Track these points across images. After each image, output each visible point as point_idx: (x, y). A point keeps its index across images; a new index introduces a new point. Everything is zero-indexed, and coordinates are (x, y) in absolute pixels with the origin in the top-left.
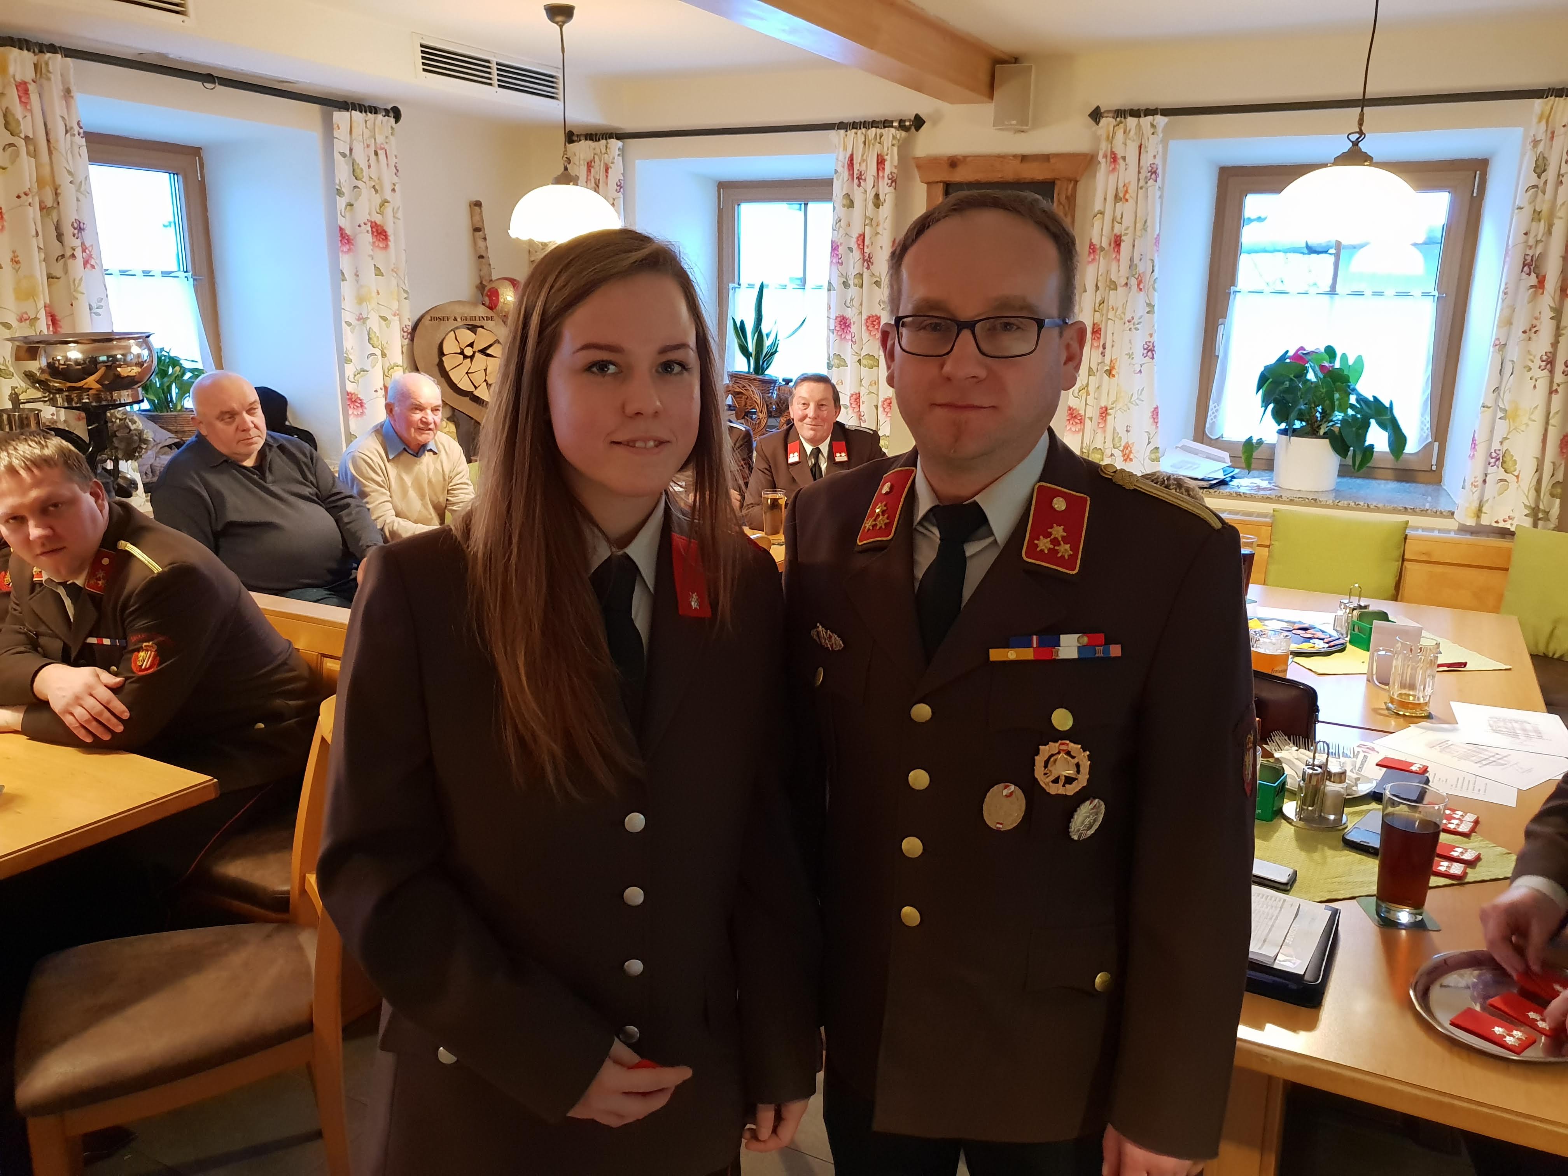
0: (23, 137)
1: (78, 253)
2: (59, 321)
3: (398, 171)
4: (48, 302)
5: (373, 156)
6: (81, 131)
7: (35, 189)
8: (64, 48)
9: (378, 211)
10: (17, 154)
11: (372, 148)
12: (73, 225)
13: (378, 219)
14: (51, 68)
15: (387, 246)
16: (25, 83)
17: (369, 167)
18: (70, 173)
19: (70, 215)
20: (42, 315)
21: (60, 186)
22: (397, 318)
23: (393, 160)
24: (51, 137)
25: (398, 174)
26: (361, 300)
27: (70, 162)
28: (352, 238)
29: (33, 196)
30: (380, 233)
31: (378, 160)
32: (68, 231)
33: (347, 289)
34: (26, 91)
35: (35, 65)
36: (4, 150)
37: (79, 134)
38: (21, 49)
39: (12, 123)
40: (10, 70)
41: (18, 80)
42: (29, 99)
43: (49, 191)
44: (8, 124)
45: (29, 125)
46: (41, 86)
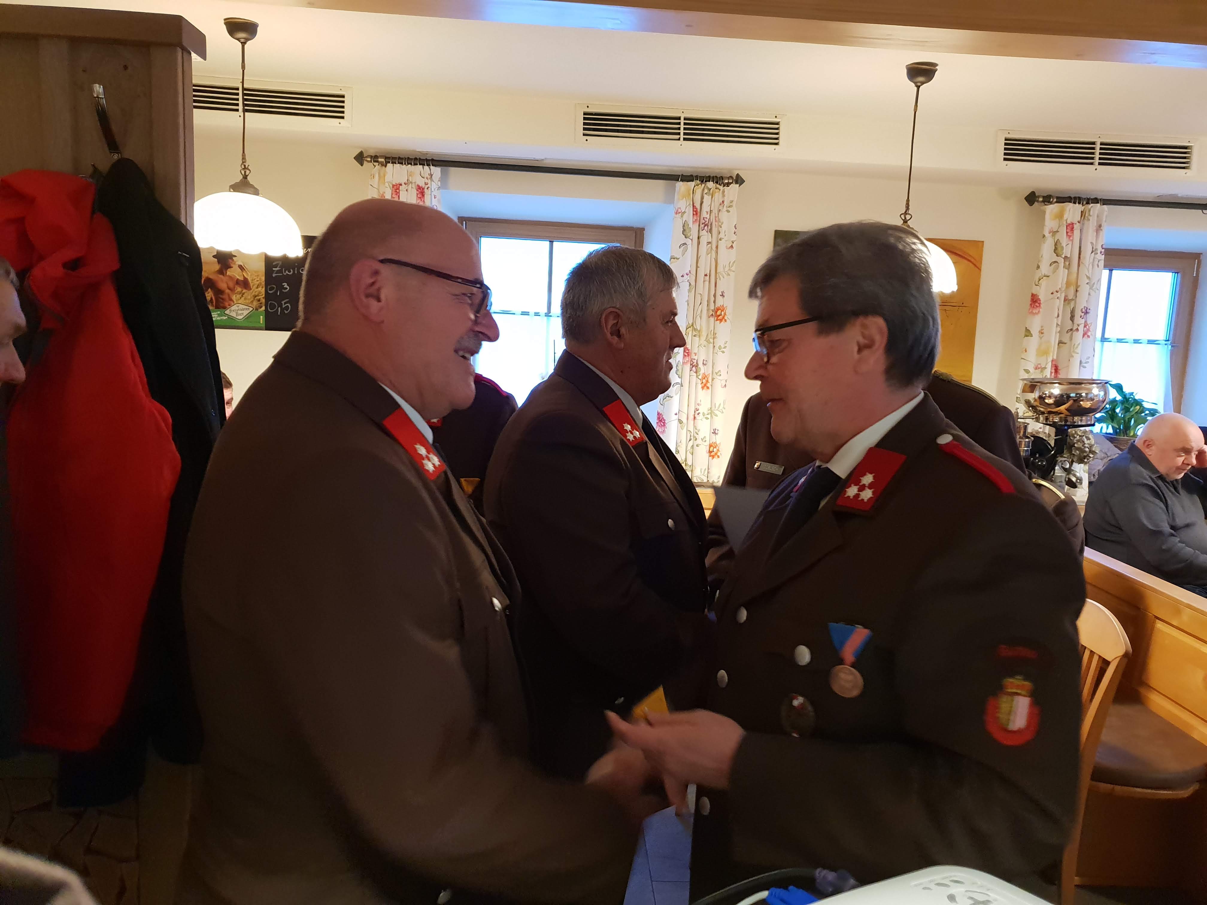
0: (1064, 257)
1: (1081, 328)
2: (1060, 370)
4: (1055, 358)
6: (1103, 250)
7: (1064, 288)
8: (1104, 200)
10: (1057, 268)
12: (1082, 310)
14: (1091, 214)
16: (1073, 224)
18: (1088, 278)
19: (1081, 303)
20: (1049, 365)
21: (1080, 286)
24: (1081, 256)
27: (1090, 272)
29: (1061, 293)
32: (1078, 313)
34: (1072, 229)
35: (1081, 212)
36: (1051, 265)
37: (1101, 252)
38: (1075, 203)
39: (1059, 249)
40: (1065, 217)
41: (1069, 222)
42: (1073, 233)
43: (1072, 290)
44: (1057, 250)
45: (1069, 249)
46: (1083, 224)
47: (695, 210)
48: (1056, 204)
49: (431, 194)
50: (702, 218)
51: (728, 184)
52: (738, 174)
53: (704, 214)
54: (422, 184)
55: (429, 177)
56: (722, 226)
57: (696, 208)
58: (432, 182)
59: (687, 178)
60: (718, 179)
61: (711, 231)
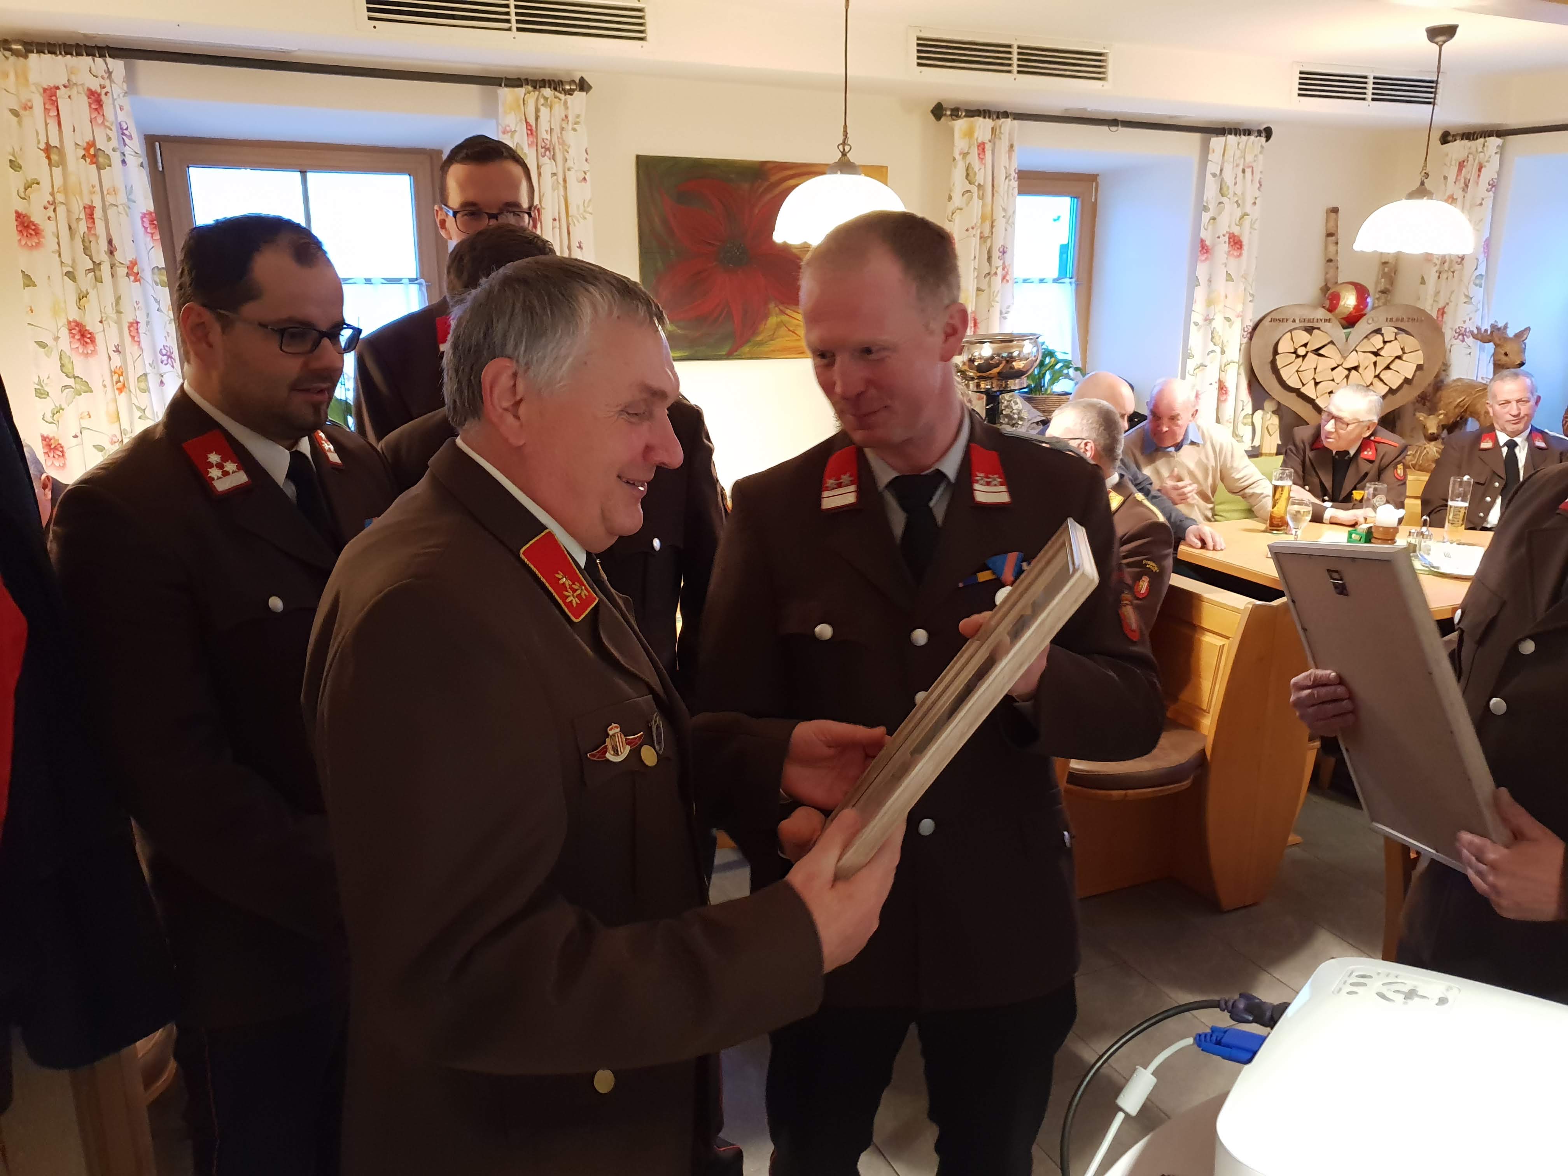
0: (977, 184)
1: (1000, 272)
2: (978, 323)
3: (1261, 185)
5: (1240, 174)
6: (1016, 174)
7: (978, 225)
8: (1014, 114)
9: (1237, 223)
10: (971, 198)
11: (1241, 168)
12: (999, 249)
13: (1236, 230)
14: (1002, 131)
15: (1240, 255)
16: (984, 143)
17: (1235, 184)
18: (1004, 210)
19: (998, 243)
21: (995, 220)
22: (1240, 319)
23: (1257, 177)
24: (995, 183)
25: (1261, 189)
26: (1210, 302)
27: (1005, 199)
28: (1210, 248)
29: (976, 229)
30: (1236, 242)
31: (1244, 177)
32: (996, 254)
33: (1200, 294)
34: (984, 149)
35: (993, 128)
36: (963, 195)
37: (1014, 178)
38: (985, 117)
39: (971, 175)
40: (976, 135)
41: (979, 141)
42: (985, 155)
43: (988, 224)
44: (969, 175)
45: (982, 176)
46: (994, 144)
47: (529, 128)
48: (965, 119)
49: (114, 104)
50: (540, 141)
51: (570, 92)
52: (582, 78)
53: (543, 134)
54: (95, 87)
55: (106, 76)
56: (569, 150)
57: (531, 126)
58: (113, 85)
59: (515, 82)
60: (555, 84)
61: (554, 158)
